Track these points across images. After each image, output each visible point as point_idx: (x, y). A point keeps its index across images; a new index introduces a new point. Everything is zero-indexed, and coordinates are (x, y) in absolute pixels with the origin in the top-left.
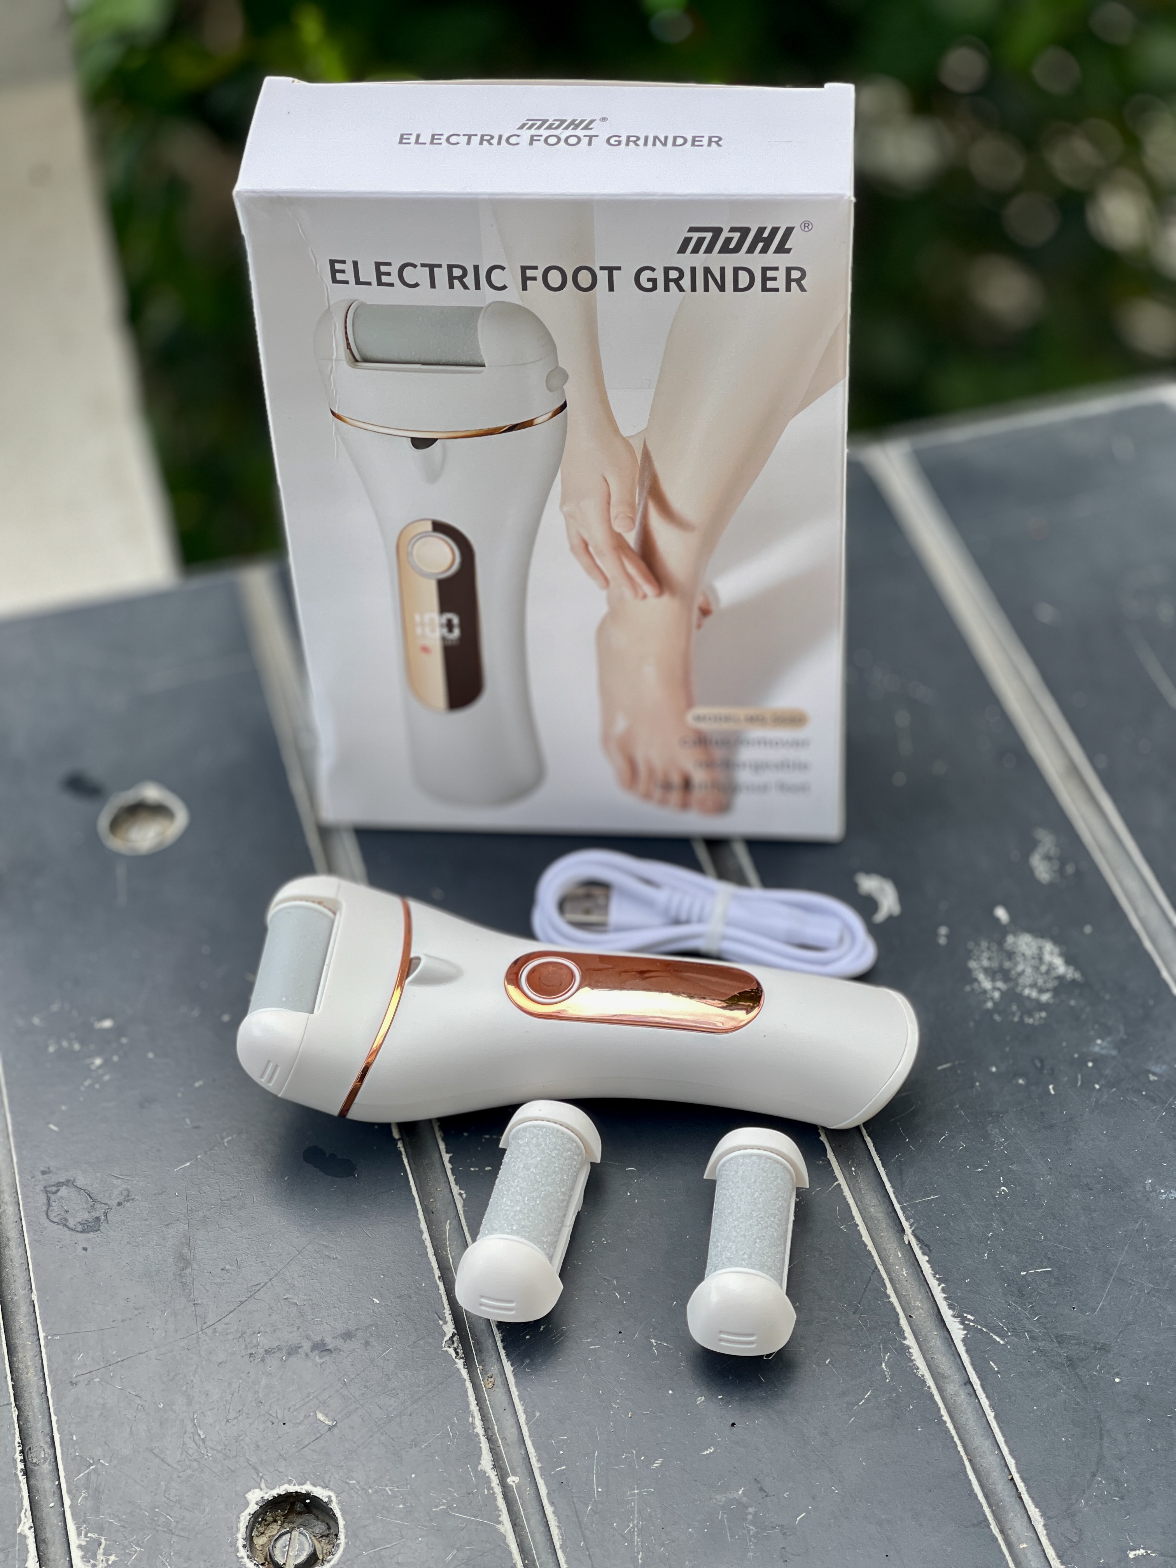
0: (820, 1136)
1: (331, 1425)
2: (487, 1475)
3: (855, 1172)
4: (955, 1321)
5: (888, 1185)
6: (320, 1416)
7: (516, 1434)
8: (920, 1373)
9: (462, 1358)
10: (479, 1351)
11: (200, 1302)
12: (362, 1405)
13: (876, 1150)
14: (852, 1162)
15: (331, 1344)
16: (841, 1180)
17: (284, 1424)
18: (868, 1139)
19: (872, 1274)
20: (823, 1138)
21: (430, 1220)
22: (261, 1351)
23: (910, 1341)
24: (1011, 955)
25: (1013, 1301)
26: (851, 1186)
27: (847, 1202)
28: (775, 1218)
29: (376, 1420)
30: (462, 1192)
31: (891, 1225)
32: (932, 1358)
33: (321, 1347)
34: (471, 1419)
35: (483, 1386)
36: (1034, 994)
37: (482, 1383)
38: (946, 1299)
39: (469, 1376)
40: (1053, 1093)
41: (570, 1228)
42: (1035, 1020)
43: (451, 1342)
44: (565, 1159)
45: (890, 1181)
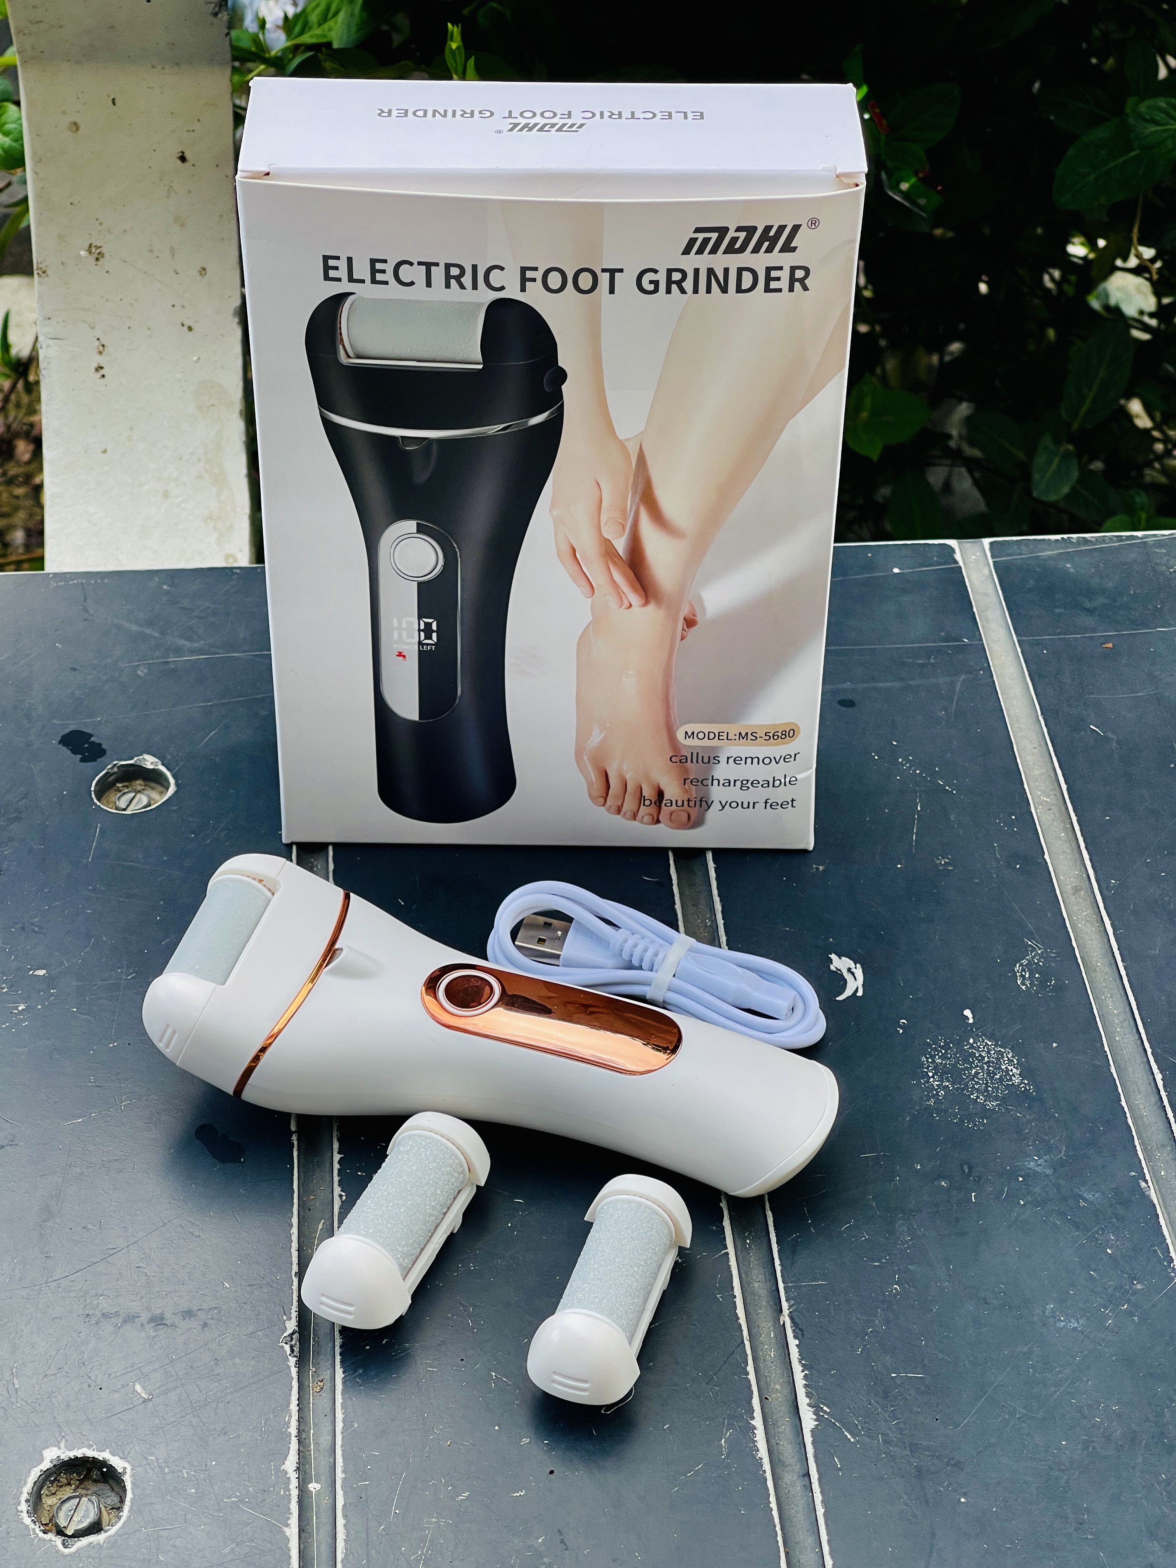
0: (721, 1202)
1: (146, 1398)
2: (288, 1476)
3: (748, 1244)
4: (809, 1410)
5: (777, 1262)
6: (138, 1388)
7: (330, 1442)
8: (759, 1456)
9: (296, 1356)
10: (317, 1353)
11: (52, 1255)
12: (182, 1384)
13: (774, 1226)
14: (749, 1234)
15: (169, 1319)
16: (731, 1250)
17: (101, 1389)
18: (769, 1214)
19: (736, 1348)
20: (723, 1205)
21: (303, 1217)
22: (99, 1314)
23: (758, 1421)
24: (967, 1057)
25: (875, 1401)
26: (740, 1259)
27: (731, 1271)
28: (639, 1268)
29: (193, 1402)
30: (343, 1194)
31: (771, 1303)
32: (777, 1444)
33: (158, 1321)
34: (287, 1418)
35: (311, 1389)
36: (981, 1099)
37: (311, 1385)
38: (806, 1386)
39: (298, 1376)
40: (974, 1201)
41: (437, 1246)
42: (975, 1125)
43: (289, 1339)
44: (443, 1174)
45: (780, 1259)
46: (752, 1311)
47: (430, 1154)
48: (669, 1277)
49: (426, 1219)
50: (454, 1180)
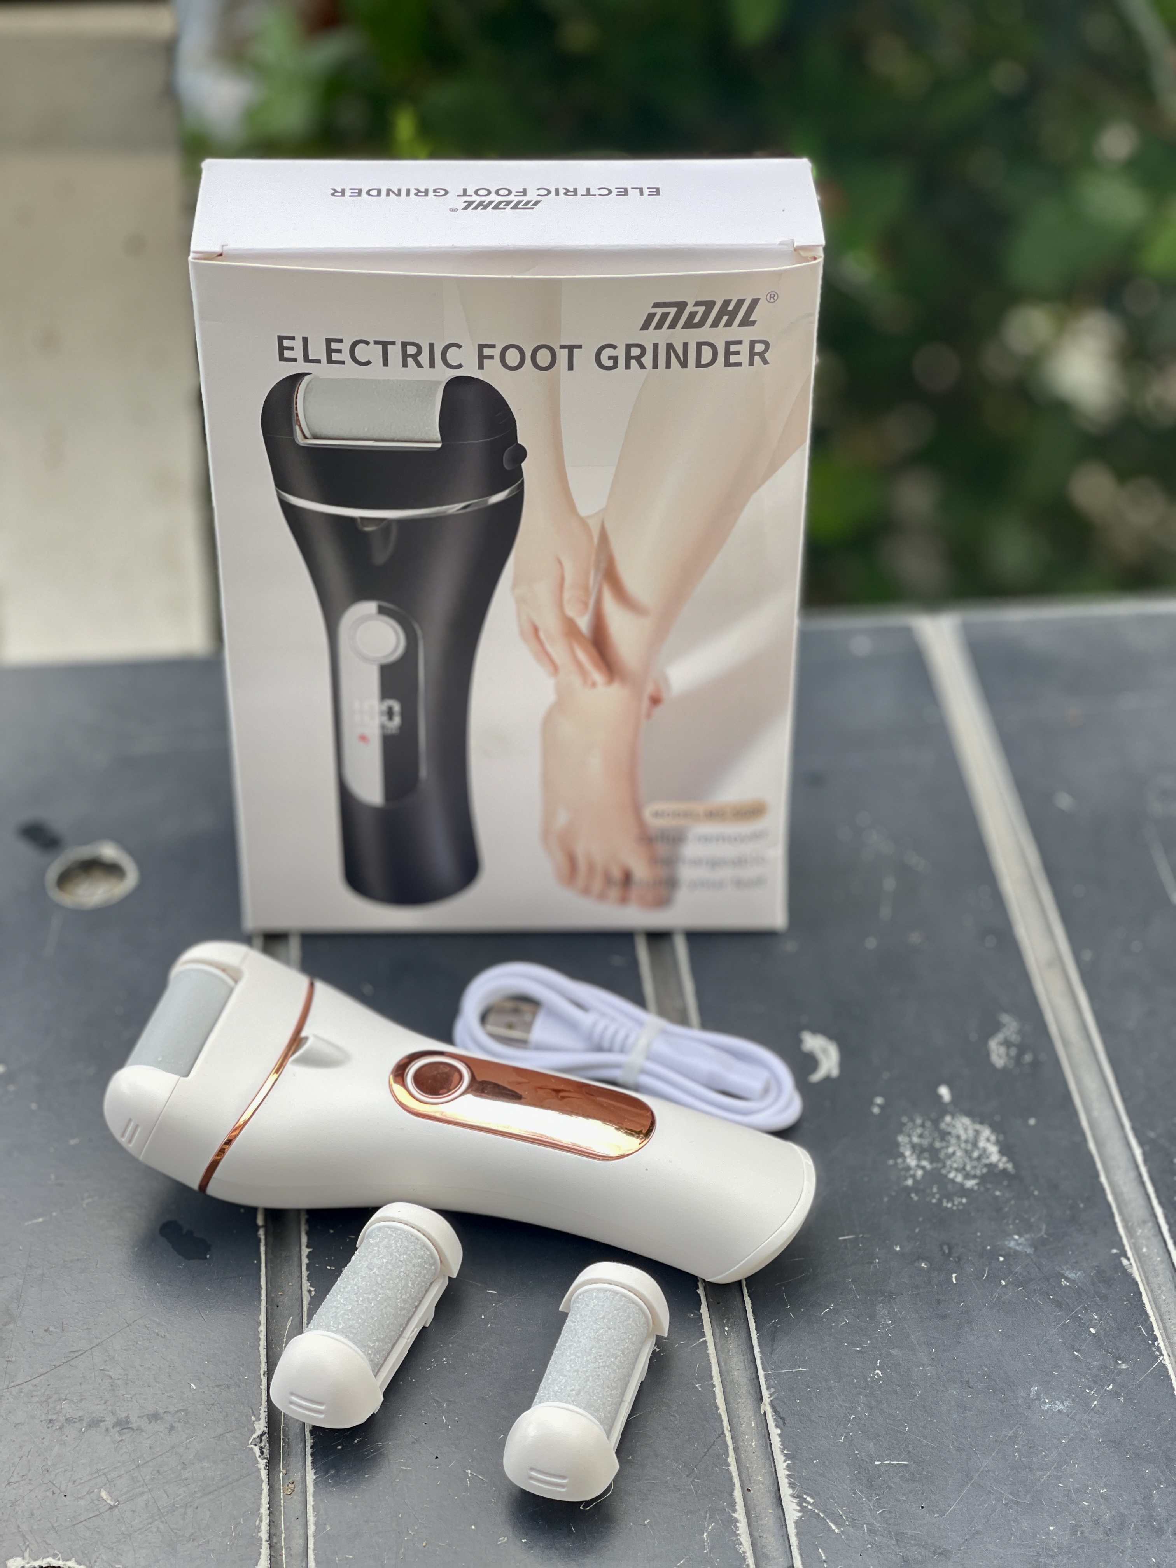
0: (698, 1288)
1: (112, 1504)
3: (727, 1331)
4: (792, 1502)
5: (757, 1349)
6: (104, 1494)
7: (302, 1546)
8: (742, 1549)
9: (266, 1458)
10: (287, 1454)
11: (14, 1359)
12: (149, 1490)
13: (753, 1312)
14: (728, 1321)
15: (135, 1423)
16: (709, 1337)
17: (65, 1496)
18: (747, 1299)
19: (717, 1438)
20: (701, 1291)
21: (272, 1314)
22: (62, 1418)
23: (740, 1514)
24: (944, 1135)
25: (860, 1491)
26: (719, 1346)
27: (710, 1360)
28: (616, 1358)
29: (160, 1508)
30: (312, 1289)
31: (751, 1391)
32: (760, 1537)
33: (123, 1425)
34: (258, 1522)
35: (282, 1491)
36: (959, 1178)
37: (281, 1487)
38: (788, 1476)
39: (268, 1478)
40: (955, 1282)
41: (409, 1340)
42: (953, 1205)
43: (258, 1440)
44: (414, 1266)
45: (760, 1345)
46: (732, 1401)
47: (401, 1246)
48: (647, 1367)
49: (397, 1312)
50: (425, 1272)
